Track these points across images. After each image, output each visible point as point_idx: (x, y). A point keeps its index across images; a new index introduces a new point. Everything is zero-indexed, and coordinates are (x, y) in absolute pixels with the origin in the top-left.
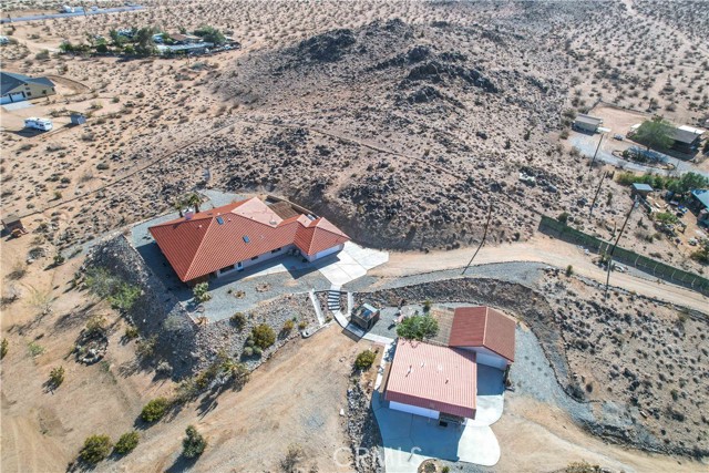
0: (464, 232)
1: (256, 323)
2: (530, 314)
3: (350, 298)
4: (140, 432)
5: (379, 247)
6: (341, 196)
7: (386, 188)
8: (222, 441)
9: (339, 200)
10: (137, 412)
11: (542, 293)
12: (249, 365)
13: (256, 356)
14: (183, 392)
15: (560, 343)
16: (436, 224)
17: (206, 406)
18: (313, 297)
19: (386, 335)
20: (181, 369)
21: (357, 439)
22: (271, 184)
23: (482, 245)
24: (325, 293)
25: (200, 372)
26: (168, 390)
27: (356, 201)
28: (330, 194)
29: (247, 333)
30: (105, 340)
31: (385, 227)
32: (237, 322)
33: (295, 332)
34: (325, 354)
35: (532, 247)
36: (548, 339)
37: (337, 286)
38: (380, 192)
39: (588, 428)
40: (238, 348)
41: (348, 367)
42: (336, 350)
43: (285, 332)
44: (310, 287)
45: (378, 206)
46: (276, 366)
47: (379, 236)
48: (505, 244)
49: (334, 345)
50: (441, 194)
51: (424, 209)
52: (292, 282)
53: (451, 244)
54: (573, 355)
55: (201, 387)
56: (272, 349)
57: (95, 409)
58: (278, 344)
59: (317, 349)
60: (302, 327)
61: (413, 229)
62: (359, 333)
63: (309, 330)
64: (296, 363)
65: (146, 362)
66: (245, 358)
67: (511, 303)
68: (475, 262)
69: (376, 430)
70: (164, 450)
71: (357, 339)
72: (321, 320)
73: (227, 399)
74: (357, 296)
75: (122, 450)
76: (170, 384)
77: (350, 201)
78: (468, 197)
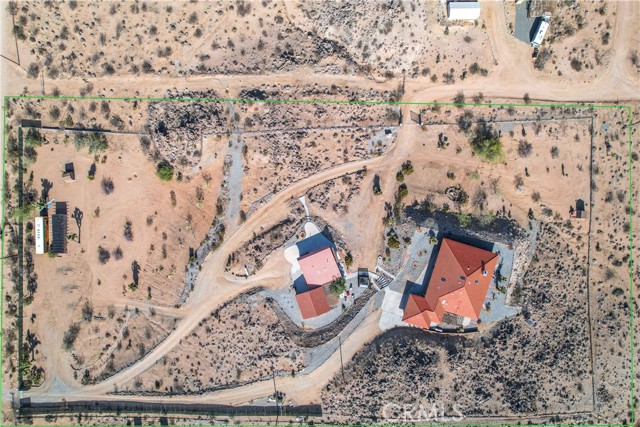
0: (355, 370)
1: (401, 246)
2: (300, 334)
3: (378, 288)
4: (401, 183)
5: (389, 332)
6: (434, 353)
7: (412, 372)
8: (372, 200)
9: (433, 349)
10: (409, 188)
11: (300, 348)
12: (388, 230)
13: (389, 234)
14: (401, 204)
15: (283, 322)
16: (370, 364)
17: (388, 206)
18: (392, 276)
19: (350, 280)
20: (410, 211)
21: (330, 230)
22: (487, 343)
23: (342, 368)
24: (389, 282)
25: (402, 214)
26: (407, 201)
27: (423, 355)
28: (442, 352)
29: (400, 239)
30: (454, 200)
31: (394, 344)
32: (407, 240)
33: (385, 255)
34: (365, 254)
35: (318, 387)
36: (288, 323)
37: (387, 289)
38: (414, 367)
39: (261, 288)
40: (398, 232)
41: (353, 255)
42: (363, 258)
43: (388, 251)
44: (398, 281)
45: (406, 355)
46: (379, 237)
47: (393, 337)
48: (331, 378)
49: (366, 260)
50: (382, 392)
51: (383, 371)
52: (408, 278)
53: (356, 358)
54: (275, 319)
55: (397, 210)
56: (386, 242)
57: (424, 179)
58: (386, 245)
59: (370, 254)
60: (384, 259)
61: (379, 352)
62: (361, 273)
63: (380, 261)
64: (373, 243)
65: (426, 204)
66: (392, 230)
67: (311, 336)
68: (338, 352)
69: (326, 236)
70: (387, 185)
71: (360, 269)
72: (380, 269)
73: (384, 214)
74: (375, 291)
75: (399, 176)
76: (409, 203)
77: (426, 352)
78: (368, 402)
